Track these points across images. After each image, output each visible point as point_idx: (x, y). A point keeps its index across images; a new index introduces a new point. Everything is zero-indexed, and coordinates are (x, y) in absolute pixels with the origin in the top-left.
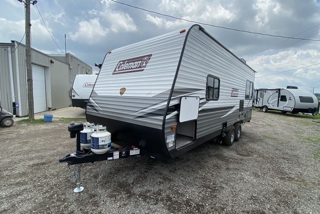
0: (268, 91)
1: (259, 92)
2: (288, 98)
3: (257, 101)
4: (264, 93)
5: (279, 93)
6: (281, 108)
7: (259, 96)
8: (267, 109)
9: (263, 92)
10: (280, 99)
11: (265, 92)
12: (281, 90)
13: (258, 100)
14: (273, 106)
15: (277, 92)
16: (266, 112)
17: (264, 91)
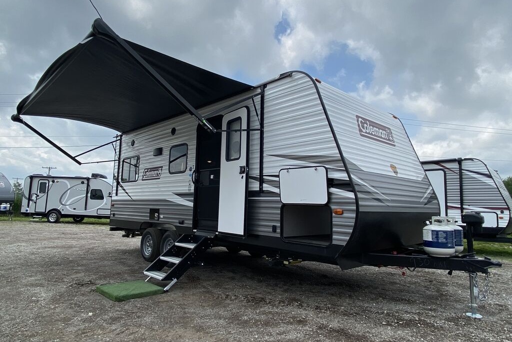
0: (59, 180)
1: (36, 182)
2: (105, 194)
3: (29, 199)
4: (51, 183)
5: (88, 185)
6: (91, 211)
7: (34, 190)
8: (60, 216)
9: (47, 182)
10: (89, 195)
11: (53, 182)
12: (90, 180)
13: (34, 198)
14: (75, 209)
15: (83, 183)
16: (57, 222)
17: (51, 180)
